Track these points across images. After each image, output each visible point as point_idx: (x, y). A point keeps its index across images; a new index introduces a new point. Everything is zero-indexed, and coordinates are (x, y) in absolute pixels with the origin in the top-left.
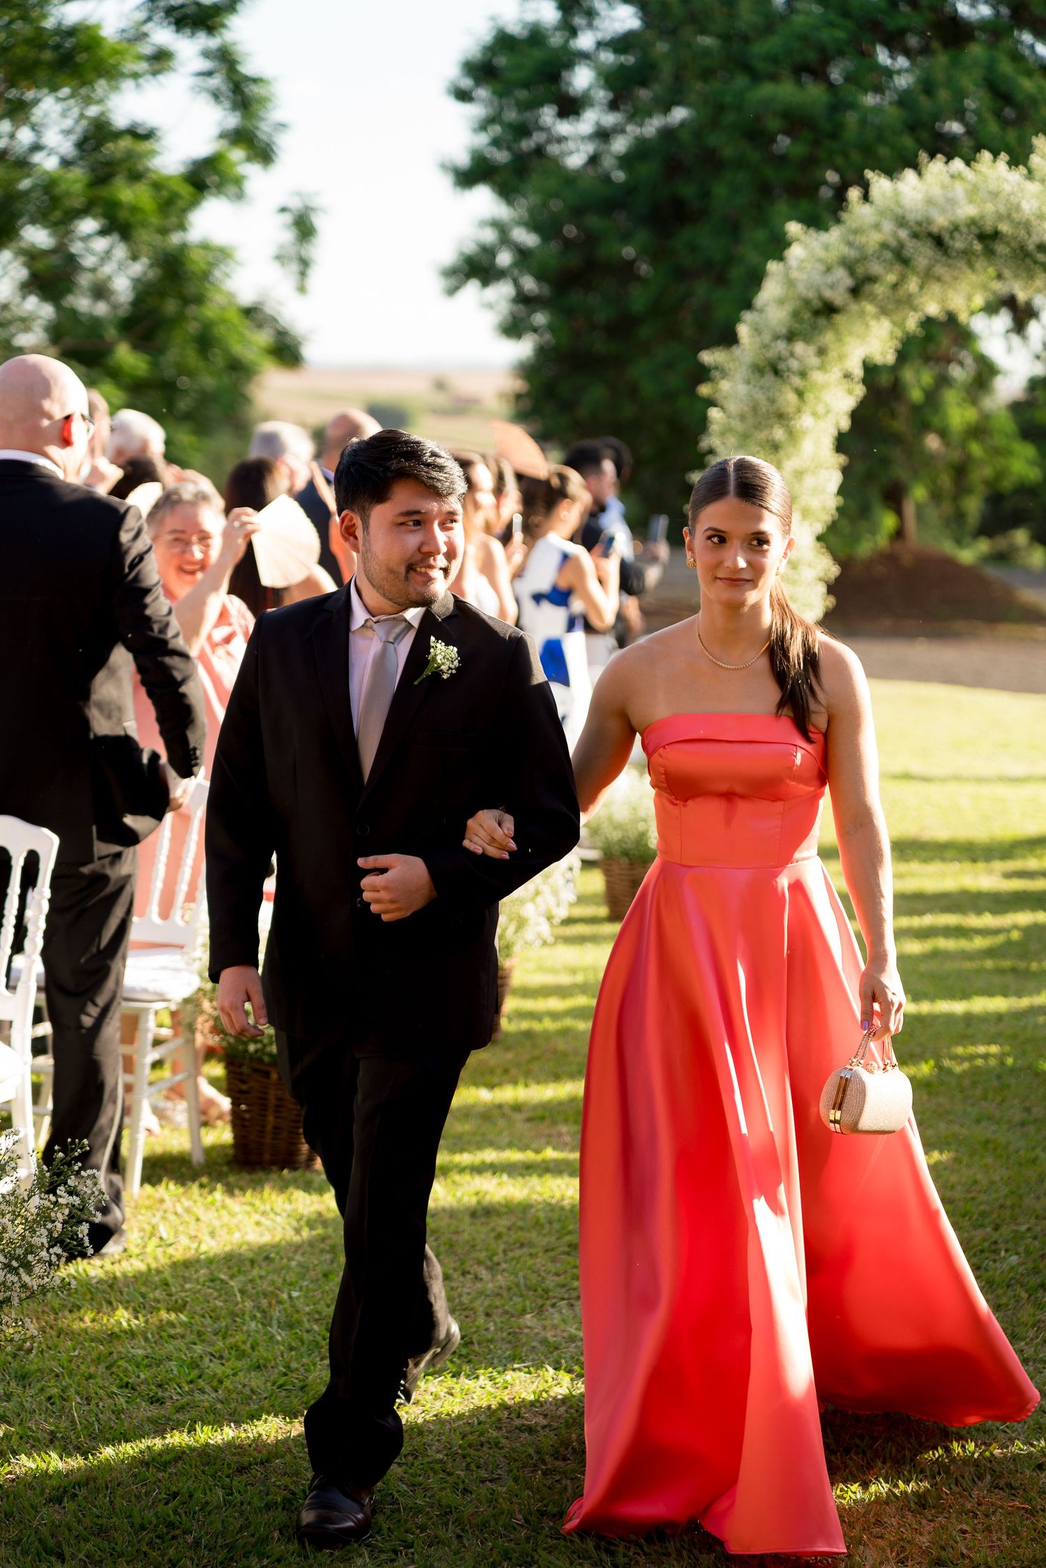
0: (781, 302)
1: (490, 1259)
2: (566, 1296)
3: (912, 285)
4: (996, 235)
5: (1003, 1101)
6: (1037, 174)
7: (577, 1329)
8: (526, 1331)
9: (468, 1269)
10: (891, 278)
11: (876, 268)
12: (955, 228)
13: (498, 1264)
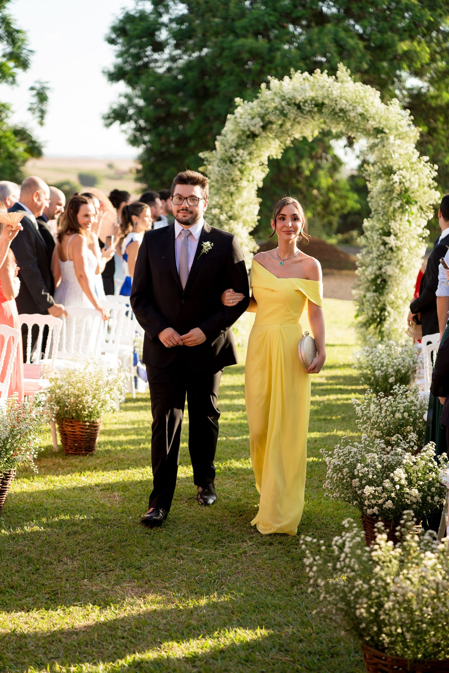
0: (233, 131)
1: (72, 555)
2: (105, 570)
3: (288, 125)
4: (323, 104)
5: (311, 478)
6: (339, 79)
7: (107, 585)
8: (84, 587)
9: (61, 559)
10: (280, 122)
11: (273, 118)
12: (306, 102)
13: (76, 557)
